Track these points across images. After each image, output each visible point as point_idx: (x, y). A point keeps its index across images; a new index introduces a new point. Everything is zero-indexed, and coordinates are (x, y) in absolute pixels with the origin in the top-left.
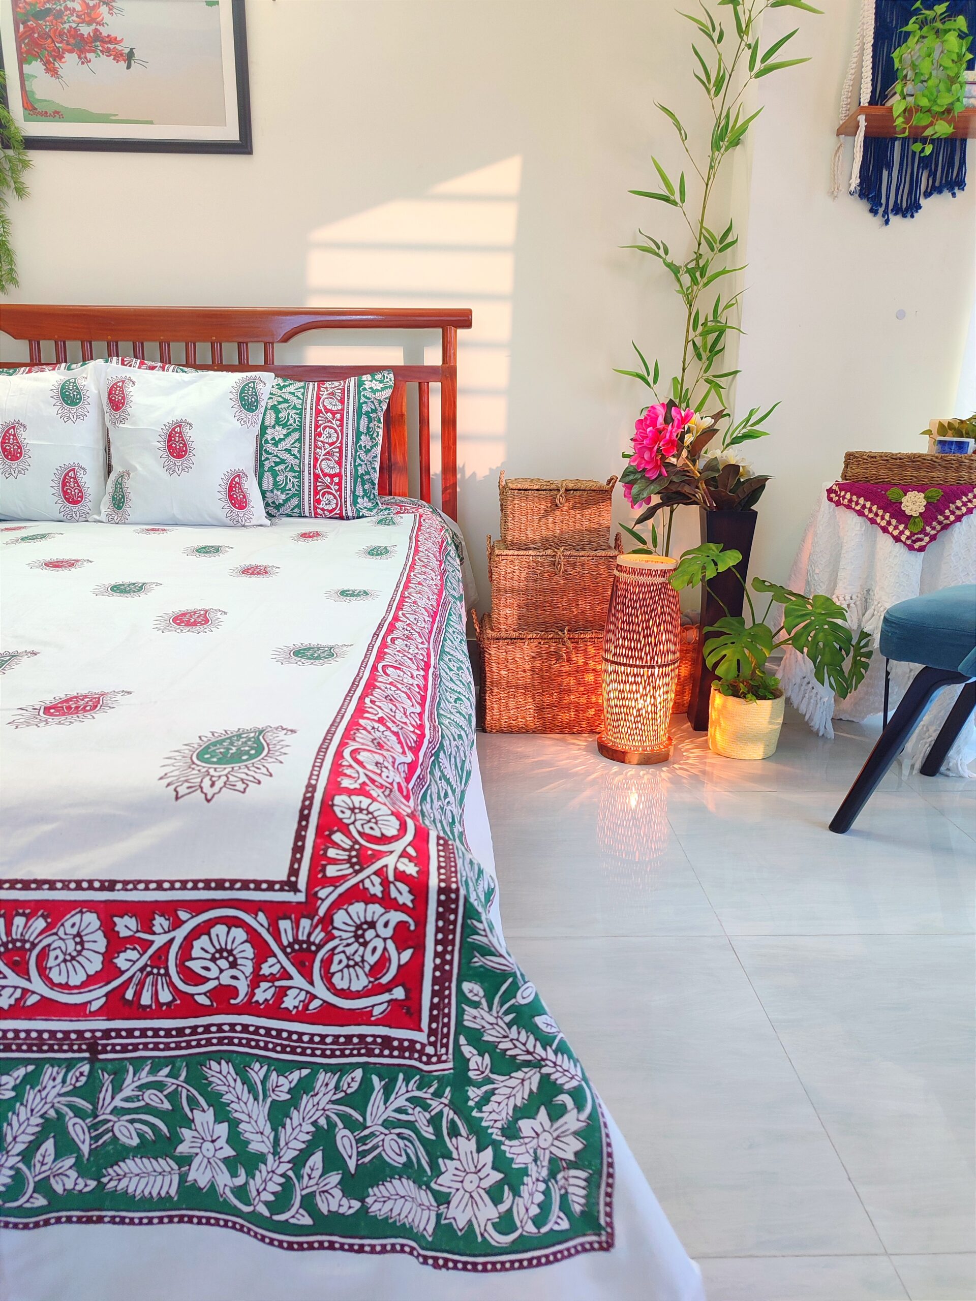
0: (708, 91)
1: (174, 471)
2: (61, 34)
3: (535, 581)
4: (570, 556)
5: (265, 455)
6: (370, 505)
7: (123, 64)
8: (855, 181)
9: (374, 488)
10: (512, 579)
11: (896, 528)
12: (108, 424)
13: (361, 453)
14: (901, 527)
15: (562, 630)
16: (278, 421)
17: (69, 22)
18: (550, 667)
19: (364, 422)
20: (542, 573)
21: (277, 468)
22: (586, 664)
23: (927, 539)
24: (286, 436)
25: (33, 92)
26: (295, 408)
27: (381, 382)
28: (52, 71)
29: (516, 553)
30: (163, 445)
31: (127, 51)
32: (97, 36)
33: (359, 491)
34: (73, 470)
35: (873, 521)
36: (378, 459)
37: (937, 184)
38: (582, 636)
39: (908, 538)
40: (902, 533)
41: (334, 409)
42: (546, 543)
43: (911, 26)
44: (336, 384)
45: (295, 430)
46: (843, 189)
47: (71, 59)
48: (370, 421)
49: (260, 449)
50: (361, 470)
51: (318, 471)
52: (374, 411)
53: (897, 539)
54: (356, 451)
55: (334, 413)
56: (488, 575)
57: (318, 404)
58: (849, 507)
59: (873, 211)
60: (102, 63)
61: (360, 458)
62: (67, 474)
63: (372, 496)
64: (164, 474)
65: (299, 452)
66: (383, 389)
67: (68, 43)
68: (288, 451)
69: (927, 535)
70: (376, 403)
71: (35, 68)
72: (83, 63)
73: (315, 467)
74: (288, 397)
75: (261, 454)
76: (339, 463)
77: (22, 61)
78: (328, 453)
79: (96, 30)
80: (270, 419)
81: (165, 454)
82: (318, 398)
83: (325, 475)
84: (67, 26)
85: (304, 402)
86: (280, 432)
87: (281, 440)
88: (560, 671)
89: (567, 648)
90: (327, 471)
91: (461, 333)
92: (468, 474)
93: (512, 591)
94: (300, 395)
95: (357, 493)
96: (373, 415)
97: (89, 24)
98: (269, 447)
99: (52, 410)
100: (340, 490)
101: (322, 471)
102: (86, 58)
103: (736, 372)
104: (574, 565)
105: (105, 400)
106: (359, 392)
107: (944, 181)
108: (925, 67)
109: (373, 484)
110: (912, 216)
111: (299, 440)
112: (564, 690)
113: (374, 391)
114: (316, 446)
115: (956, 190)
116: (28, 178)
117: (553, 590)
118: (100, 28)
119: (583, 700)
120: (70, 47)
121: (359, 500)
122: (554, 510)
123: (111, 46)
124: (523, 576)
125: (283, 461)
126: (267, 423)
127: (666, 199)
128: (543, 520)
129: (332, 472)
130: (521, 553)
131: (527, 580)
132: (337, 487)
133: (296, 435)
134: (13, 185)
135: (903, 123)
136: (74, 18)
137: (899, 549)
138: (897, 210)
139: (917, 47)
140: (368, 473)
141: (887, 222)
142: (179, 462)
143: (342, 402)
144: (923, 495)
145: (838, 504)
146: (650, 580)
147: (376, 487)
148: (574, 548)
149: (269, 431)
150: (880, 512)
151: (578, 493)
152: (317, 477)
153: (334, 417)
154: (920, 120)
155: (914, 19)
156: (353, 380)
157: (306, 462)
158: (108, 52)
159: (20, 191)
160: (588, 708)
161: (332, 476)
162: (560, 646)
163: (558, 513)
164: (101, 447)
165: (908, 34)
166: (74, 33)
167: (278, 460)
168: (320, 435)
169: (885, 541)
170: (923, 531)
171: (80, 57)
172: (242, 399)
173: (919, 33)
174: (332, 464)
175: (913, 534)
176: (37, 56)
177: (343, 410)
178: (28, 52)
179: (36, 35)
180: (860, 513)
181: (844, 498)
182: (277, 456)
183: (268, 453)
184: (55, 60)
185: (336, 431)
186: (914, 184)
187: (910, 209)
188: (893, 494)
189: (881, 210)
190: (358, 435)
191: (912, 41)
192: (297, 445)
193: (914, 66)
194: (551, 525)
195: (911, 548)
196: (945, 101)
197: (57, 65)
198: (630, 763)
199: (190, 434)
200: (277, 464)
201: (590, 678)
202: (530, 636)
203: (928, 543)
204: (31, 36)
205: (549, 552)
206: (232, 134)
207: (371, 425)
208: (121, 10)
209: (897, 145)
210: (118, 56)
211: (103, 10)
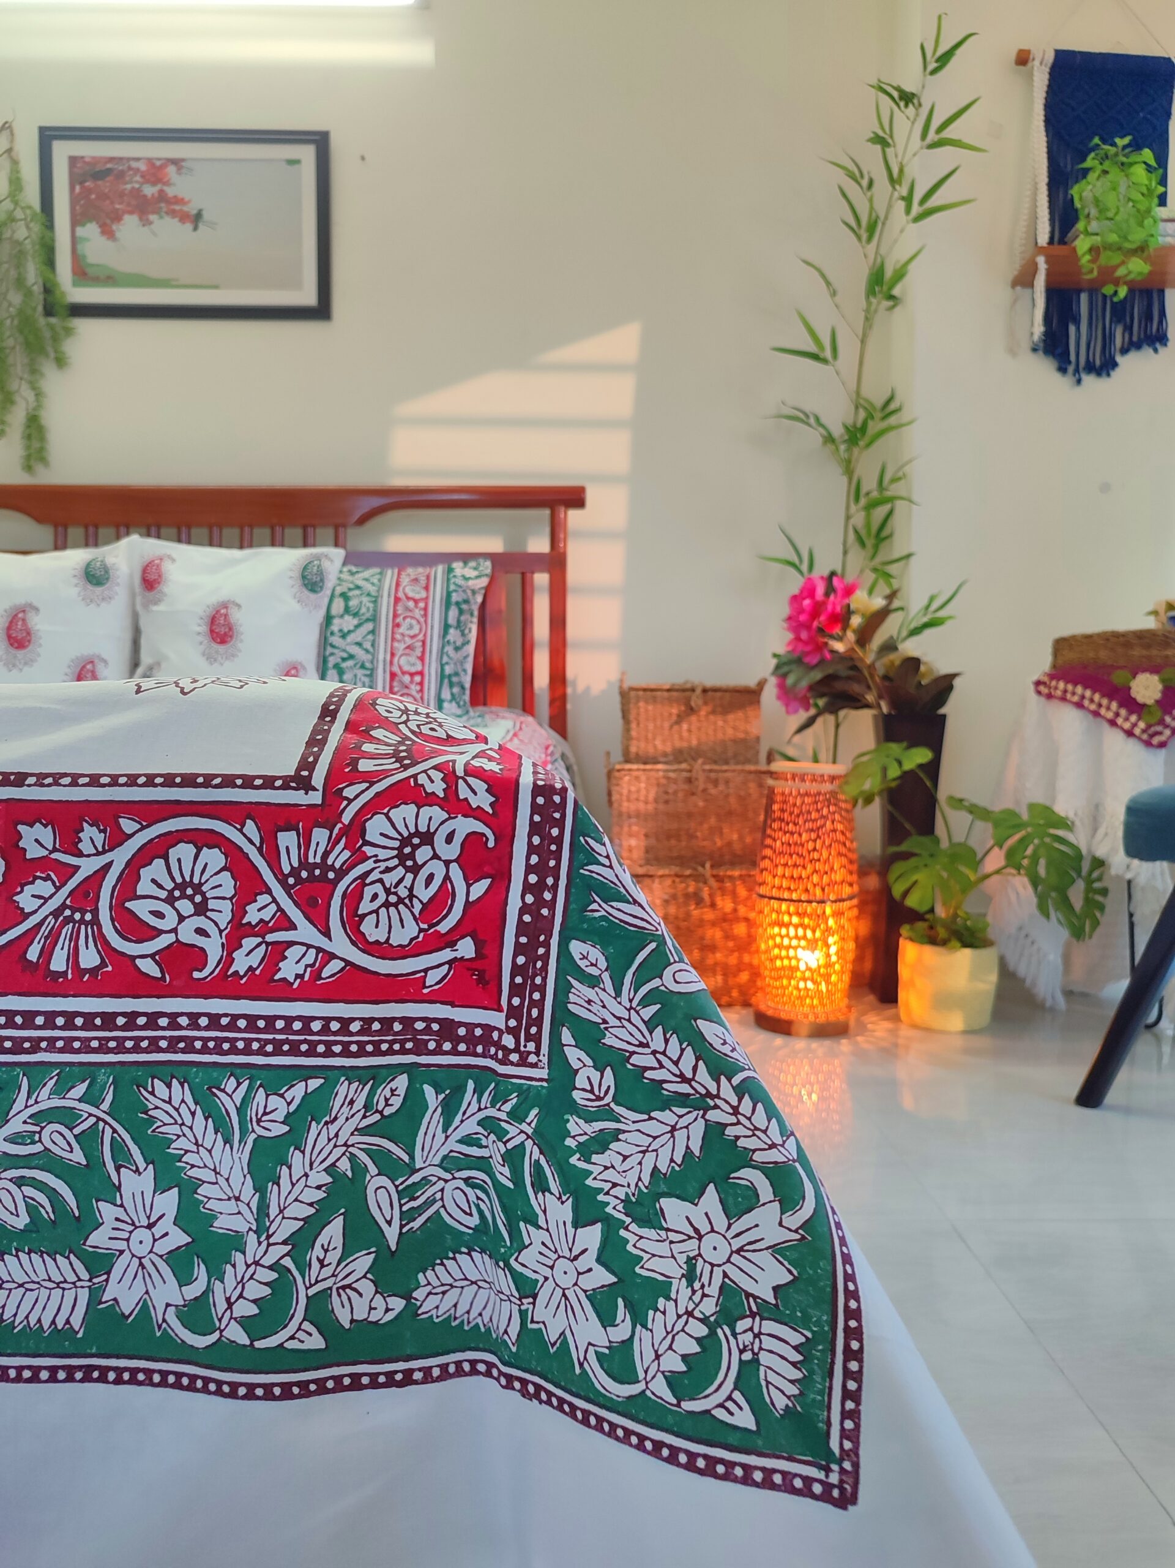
0: (859, 238)
1: (215, 660)
2: (122, 195)
3: (667, 802)
4: (711, 771)
5: (329, 650)
6: (459, 712)
7: (189, 226)
8: (1039, 329)
9: (464, 694)
10: (637, 800)
11: (1127, 719)
12: (139, 608)
13: (449, 649)
14: (1133, 718)
15: (703, 866)
16: (347, 610)
17: (132, 182)
18: (688, 915)
19: (453, 613)
20: (675, 793)
21: (344, 665)
22: (735, 910)
23: (1168, 732)
24: (357, 627)
25: (84, 257)
26: (369, 595)
27: (475, 569)
28: (108, 232)
29: (642, 767)
30: (204, 629)
31: (194, 212)
32: (162, 197)
33: (446, 694)
34: (92, 662)
35: (1096, 714)
36: (471, 659)
37: (1135, 339)
38: (729, 873)
39: (1144, 731)
40: (1135, 725)
41: (417, 597)
42: (679, 756)
43: (1090, 162)
44: (420, 570)
45: (368, 620)
46: (1026, 345)
47: (131, 221)
48: (461, 612)
49: (324, 642)
50: (448, 670)
51: (396, 669)
52: (466, 601)
53: (1130, 733)
54: (443, 647)
55: (416, 601)
56: (605, 798)
57: (397, 590)
58: (1063, 699)
59: (1062, 370)
60: (166, 227)
61: (448, 656)
62: (84, 667)
63: (462, 703)
64: (202, 662)
65: (373, 645)
66: (477, 577)
67: (129, 204)
68: (359, 644)
69: (1167, 726)
70: (469, 593)
71: (90, 231)
72: (144, 225)
73: (391, 663)
74: (360, 583)
75: (325, 649)
76: (422, 658)
77: (76, 221)
78: (408, 647)
79: (161, 191)
80: (338, 606)
81: (206, 640)
82: (398, 585)
83: (404, 673)
84: (129, 186)
85: (380, 589)
86: (349, 622)
87: (349, 632)
88: (702, 920)
89: (711, 888)
90: (406, 668)
91: (574, 517)
92: (581, 687)
93: (638, 815)
94: (376, 581)
95: (443, 696)
96: (464, 607)
97: (154, 184)
98: (336, 640)
99: (72, 590)
100: (421, 691)
101: (400, 667)
102: (148, 219)
103: (908, 556)
104: (715, 783)
105: (137, 580)
106: (448, 580)
107: (1142, 336)
108: (1111, 200)
109: (463, 688)
110: (1108, 375)
111: (373, 632)
112: (707, 946)
113: (466, 579)
114: (393, 639)
115: (1158, 345)
116: (72, 348)
117: (690, 815)
118: (166, 188)
119: (733, 960)
120: (130, 209)
121: (446, 705)
122: (688, 715)
123: (177, 207)
124: (652, 796)
125: (351, 657)
126: (334, 612)
127: (815, 357)
128: (676, 727)
129: (413, 670)
130: (648, 767)
131: (656, 801)
132: (418, 688)
133: (370, 626)
134: (52, 355)
135: (1089, 261)
136: (138, 178)
137: (1133, 748)
138: (1091, 368)
139: (1099, 184)
140: (457, 674)
141: (1079, 381)
142: (221, 648)
143: (427, 588)
144: (1156, 678)
145: (1049, 696)
146: (814, 788)
147: (468, 692)
148: (715, 762)
149: (336, 621)
150: (1105, 702)
151: (718, 694)
152: (393, 675)
153: (416, 606)
154: (1109, 259)
155: (1092, 155)
156: (440, 569)
157: (381, 657)
158: (173, 213)
159: (61, 362)
160: (740, 970)
161: (412, 675)
162: (701, 885)
163: (694, 718)
164: (127, 636)
165: (1085, 172)
166: (137, 193)
167: (345, 655)
168: (398, 625)
169: (1114, 739)
170: (1162, 722)
171: (141, 219)
172: (304, 577)
173: (1099, 168)
174: (413, 659)
175: (1149, 726)
176: (92, 218)
177: (427, 598)
178: (82, 214)
179: (93, 196)
180: (1079, 705)
181: (1056, 688)
182: (344, 651)
183: (332, 646)
184: (112, 222)
185: (419, 622)
186: (1107, 341)
187: (1105, 367)
188: (1118, 678)
189: (1071, 369)
190: (446, 627)
191: (1092, 177)
192: (370, 637)
193: (1097, 201)
194: (685, 734)
195: (1148, 744)
196: (1137, 237)
197: (114, 227)
198: (798, 1035)
199: (237, 617)
200: (344, 660)
201: (740, 929)
202: (661, 872)
203: (1169, 738)
204: (88, 197)
205: (684, 766)
206: (308, 297)
207: (462, 618)
208: (191, 170)
209: (1084, 297)
210: (184, 217)
211: (171, 170)
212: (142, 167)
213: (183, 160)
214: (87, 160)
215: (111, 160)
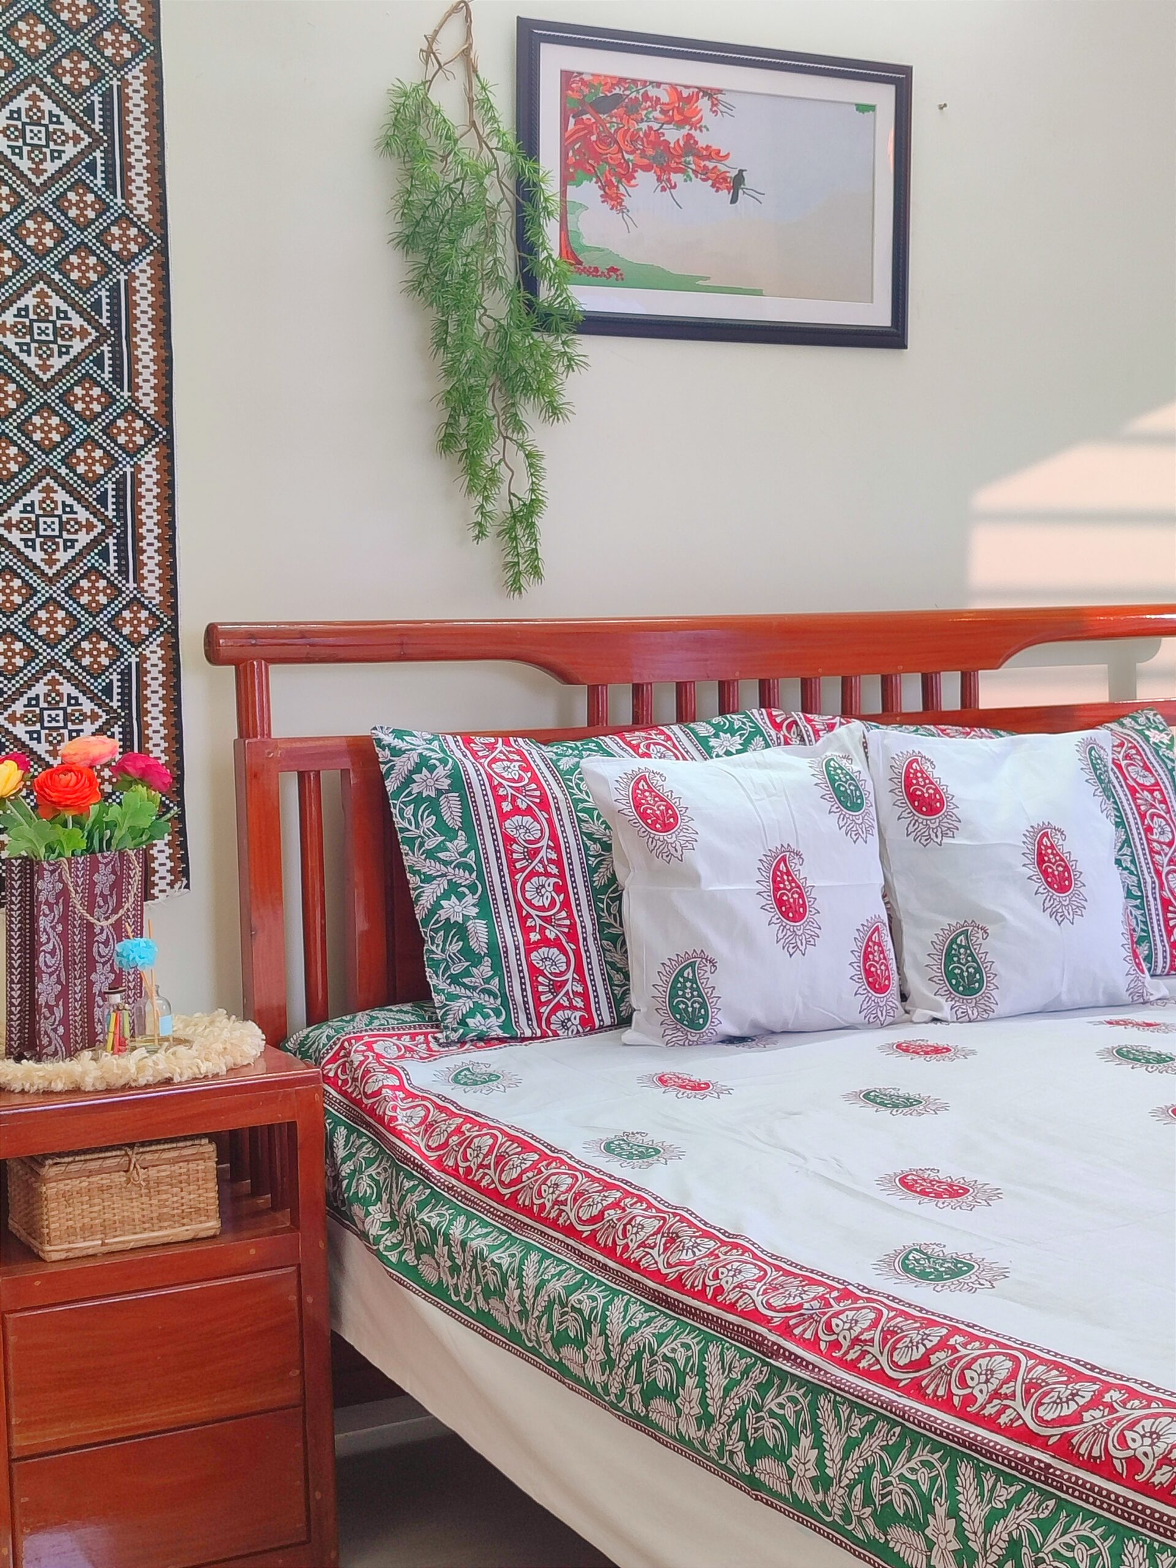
1: (1063, 917)
2: (634, 138)
7: (725, 195)
17: (649, 120)
25: (579, 234)
28: (613, 198)
30: (1034, 872)
31: (733, 173)
32: (690, 145)
47: (646, 180)
60: (692, 192)
67: (643, 154)
71: (587, 192)
72: (663, 189)
77: (569, 178)
79: (689, 137)
81: (1042, 887)
84: (644, 126)
97: (680, 124)
102: (669, 180)
116: (573, 387)
118: (696, 133)
120: (646, 161)
123: (710, 165)
136: (657, 114)
142: (1064, 899)
158: (704, 174)
166: (655, 140)
171: (659, 179)
176: (591, 173)
178: (578, 165)
179: (594, 138)
184: (619, 182)
197: (622, 190)
199: (1066, 847)
204: (585, 139)
206: (881, 315)
208: (730, 107)
210: (718, 181)
211: (704, 104)
212: (665, 98)
213: (720, 91)
214: (586, 78)
215: (621, 81)
